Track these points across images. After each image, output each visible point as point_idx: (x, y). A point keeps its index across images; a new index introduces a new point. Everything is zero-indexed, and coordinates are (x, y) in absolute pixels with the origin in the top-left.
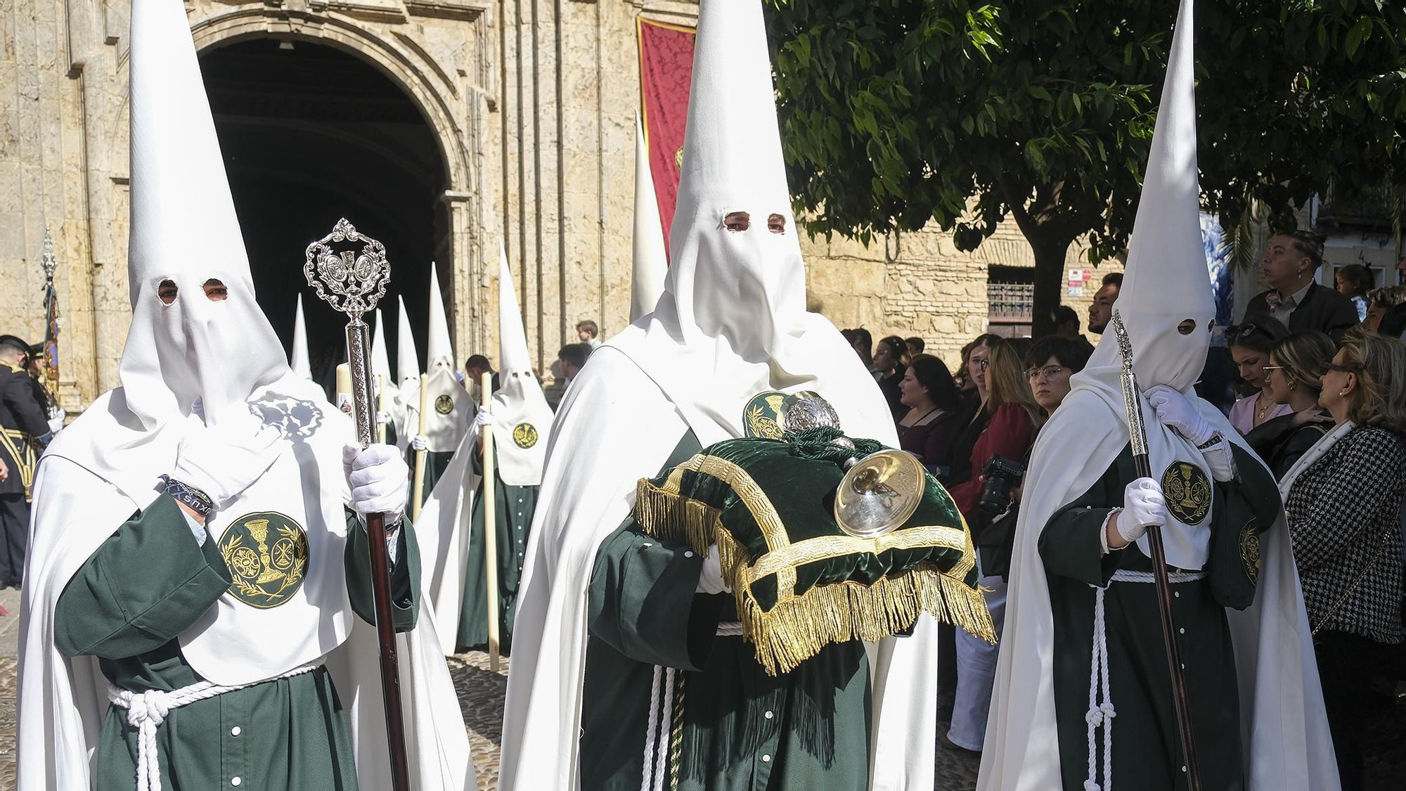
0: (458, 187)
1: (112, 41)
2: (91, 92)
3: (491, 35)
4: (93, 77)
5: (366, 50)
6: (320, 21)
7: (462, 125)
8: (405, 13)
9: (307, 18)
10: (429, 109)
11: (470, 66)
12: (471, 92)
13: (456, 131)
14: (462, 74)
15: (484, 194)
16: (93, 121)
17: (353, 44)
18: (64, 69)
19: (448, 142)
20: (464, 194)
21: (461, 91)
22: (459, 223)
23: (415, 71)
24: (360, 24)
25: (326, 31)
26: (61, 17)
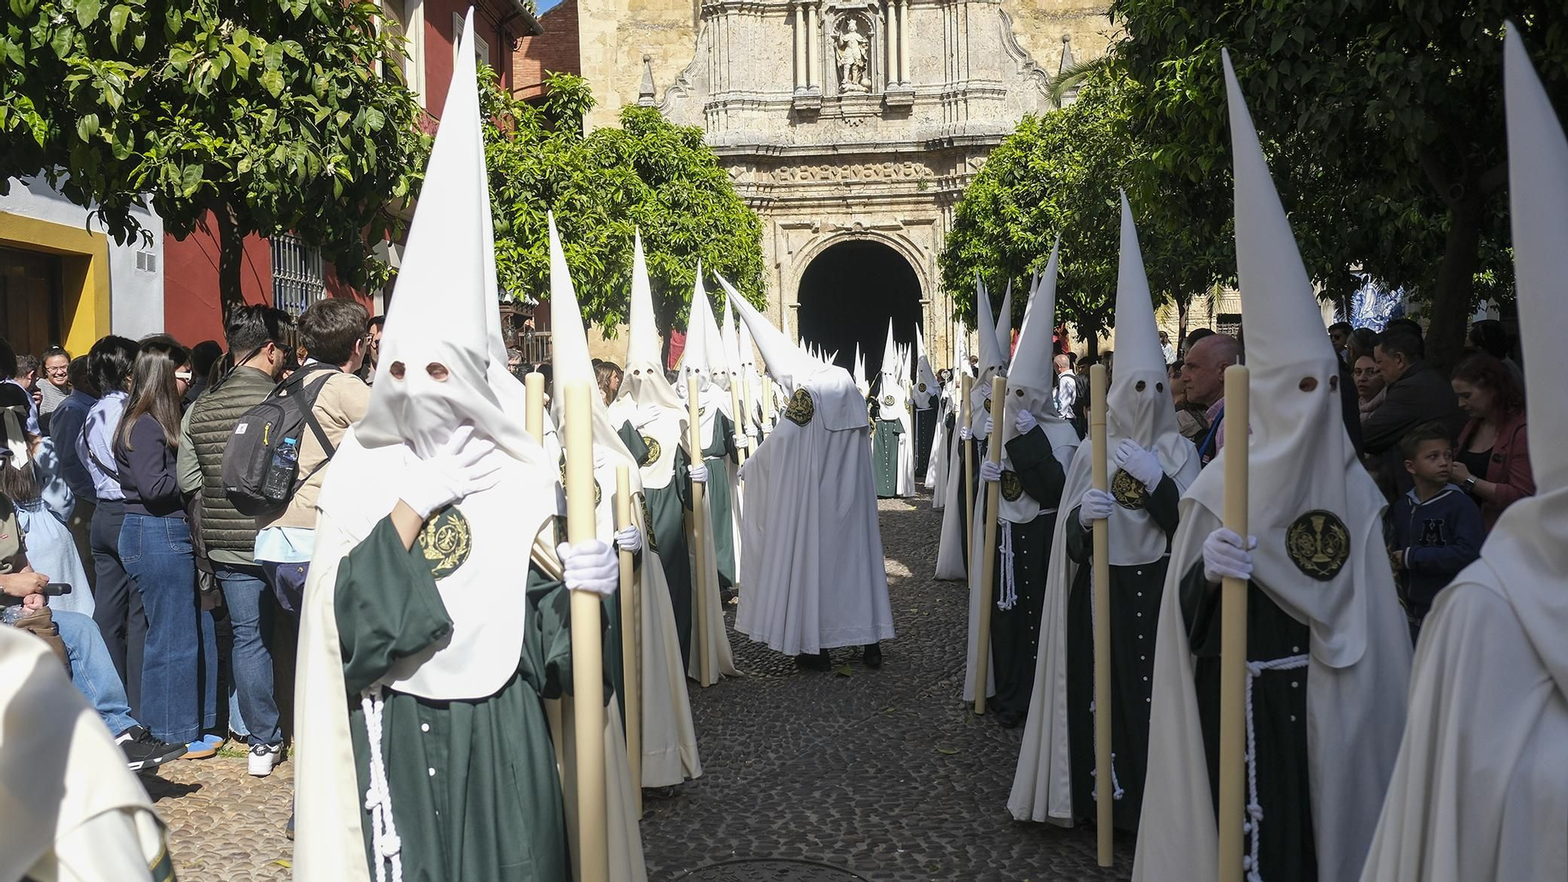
0: (926, 298)
1: (790, 253)
2: (782, 274)
3: (939, 230)
4: (783, 268)
5: (886, 243)
6: (868, 234)
7: (927, 271)
8: (902, 225)
9: (862, 233)
10: (912, 265)
11: (930, 244)
12: (930, 256)
13: (924, 273)
14: (927, 248)
15: (936, 300)
16: (783, 285)
17: (881, 241)
18: (774, 266)
19: (921, 278)
20: (928, 300)
21: (926, 256)
22: (926, 313)
23: (906, 249)
24: (883, 233)
25: (870, 238)
26: (773, 246)
